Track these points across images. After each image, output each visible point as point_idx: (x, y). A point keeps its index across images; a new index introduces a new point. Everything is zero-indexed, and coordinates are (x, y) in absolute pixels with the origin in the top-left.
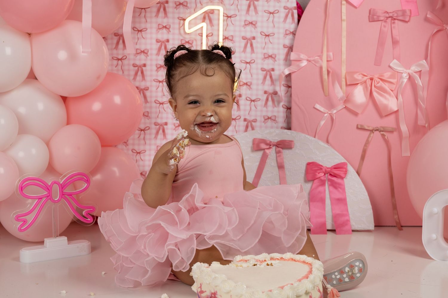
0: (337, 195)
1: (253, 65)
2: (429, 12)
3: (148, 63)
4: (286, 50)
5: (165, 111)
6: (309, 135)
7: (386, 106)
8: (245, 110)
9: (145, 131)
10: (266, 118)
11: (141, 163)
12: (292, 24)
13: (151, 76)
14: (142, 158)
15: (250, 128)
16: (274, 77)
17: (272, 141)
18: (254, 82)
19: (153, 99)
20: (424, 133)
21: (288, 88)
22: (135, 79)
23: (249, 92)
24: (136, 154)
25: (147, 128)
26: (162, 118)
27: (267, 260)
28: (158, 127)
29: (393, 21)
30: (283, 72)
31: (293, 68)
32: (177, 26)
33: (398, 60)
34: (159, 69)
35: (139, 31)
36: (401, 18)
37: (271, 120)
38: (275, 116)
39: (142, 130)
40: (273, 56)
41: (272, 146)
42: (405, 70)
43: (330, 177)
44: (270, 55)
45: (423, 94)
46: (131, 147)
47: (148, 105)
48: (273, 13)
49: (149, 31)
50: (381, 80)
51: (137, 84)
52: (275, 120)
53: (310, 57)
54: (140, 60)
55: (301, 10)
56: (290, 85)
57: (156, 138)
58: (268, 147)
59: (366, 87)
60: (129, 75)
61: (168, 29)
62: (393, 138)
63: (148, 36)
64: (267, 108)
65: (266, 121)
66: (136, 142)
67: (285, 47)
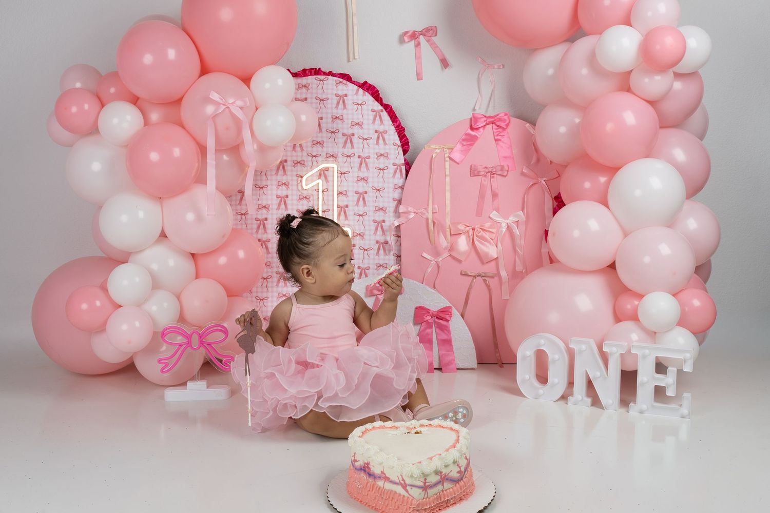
0: (444, 337)
1: (366, 218)
2: (525, 167)
3: (269, 217)
4: (396, 203)
6: (417, 281)
7: (487, 254)
8: (359, 259)
9: (267, 280)
10: (379, 265)
11: (264, 309)
12: (400, 179)
14: (265, 304)
15: (363, 275)
16: (384, 228)
18: (367, 233)
20: (522, 278)
21: (397, 238)
22: (257, 232)
23: (362, 242)
24: (259, 301)
25: (269, 277)
28: (279, 275)
29: (492, 176)
30: (393, 224)
31: (402, 220)
32: (295, 183)
33: (498, 211)
35: (260, 188)
36: (499, 173)
37: (383, 268)
38: (387, 264)
39: (264, 279)
40: (384, 209)
42: (504, 220)
43: (436, 320)
44: (381, 208)
45: (520, 242)
46: (254, 294)
47: (270, 255)
48: (383, 169)
49: (269, 187)
50: (482, 229)
51: (260, 236)
52: (386, 268)
53: (417, 210)
54: (262, 214)
55: (408, 165)
56: (399, 235)
57: (277, 285)
58: (380, 293)
59: (469, 236)
60: (252, 229)
61: (287, 185)
62: (493, 283)
63: (269, 192)
65: (378, 268)
66: (260, 289)
67: (394, 201)
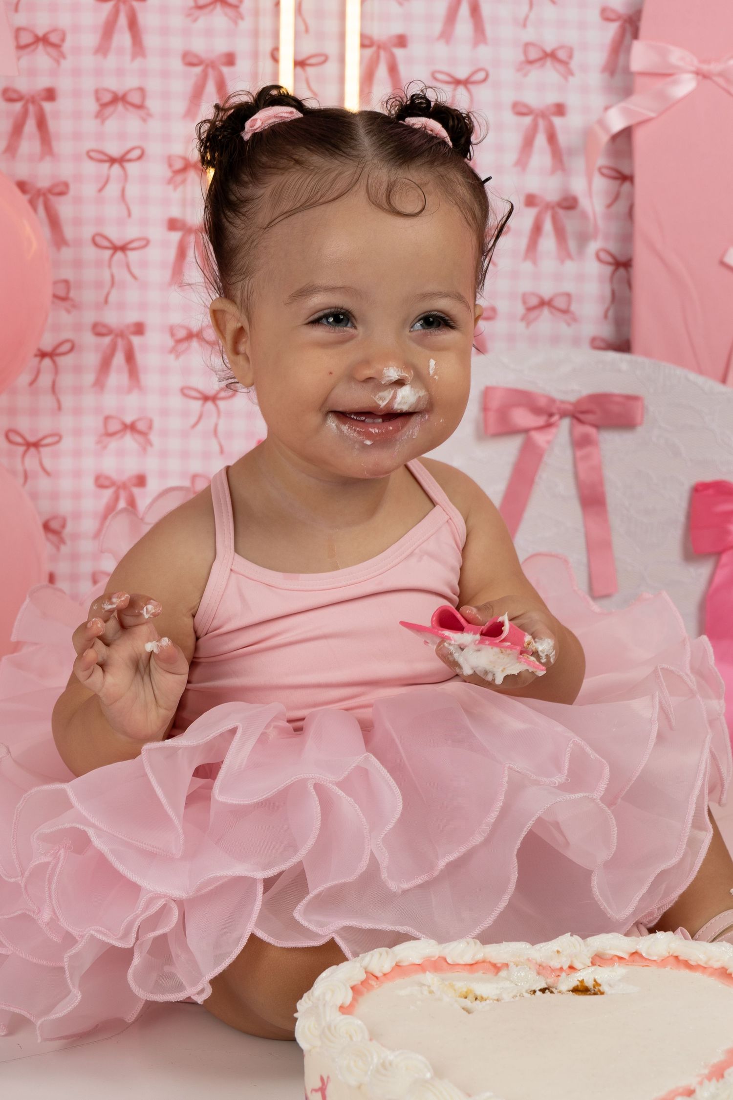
1: (483, 93)
3: (64, 85)
4: (613, 28)
5: (134, 277)
6: (701, 371)
9: (57, 359)
10: (534, 301)
11: (44, 484)
13: (77, 136)
14: (48, 463)
16: (562, 139)
17: (558, 396)
19: (88, 232)
21: (618, 182)
22: (12, 149)
24: (22, 449)
25: (66, 347)
26: (121, 306)
27: (577, 965)
28: (107, 340)
30: (601, 123)
31: (640, 104)
34: (110, 109)
37: (551, 313)
38: (568, 295)
40: (562, 55)
41: (555, 418)
44: (549, 49)
46: (3, 423)
47: (67, 253)
51: (22, 170)
52: (565, 312)
53: (708, 61)
56: (626, 171)
57: (99, 384)
58: (541, 421)
64: (535, 262)
65: (533, 315)
66: (23, 401)
67: (608, 19)
